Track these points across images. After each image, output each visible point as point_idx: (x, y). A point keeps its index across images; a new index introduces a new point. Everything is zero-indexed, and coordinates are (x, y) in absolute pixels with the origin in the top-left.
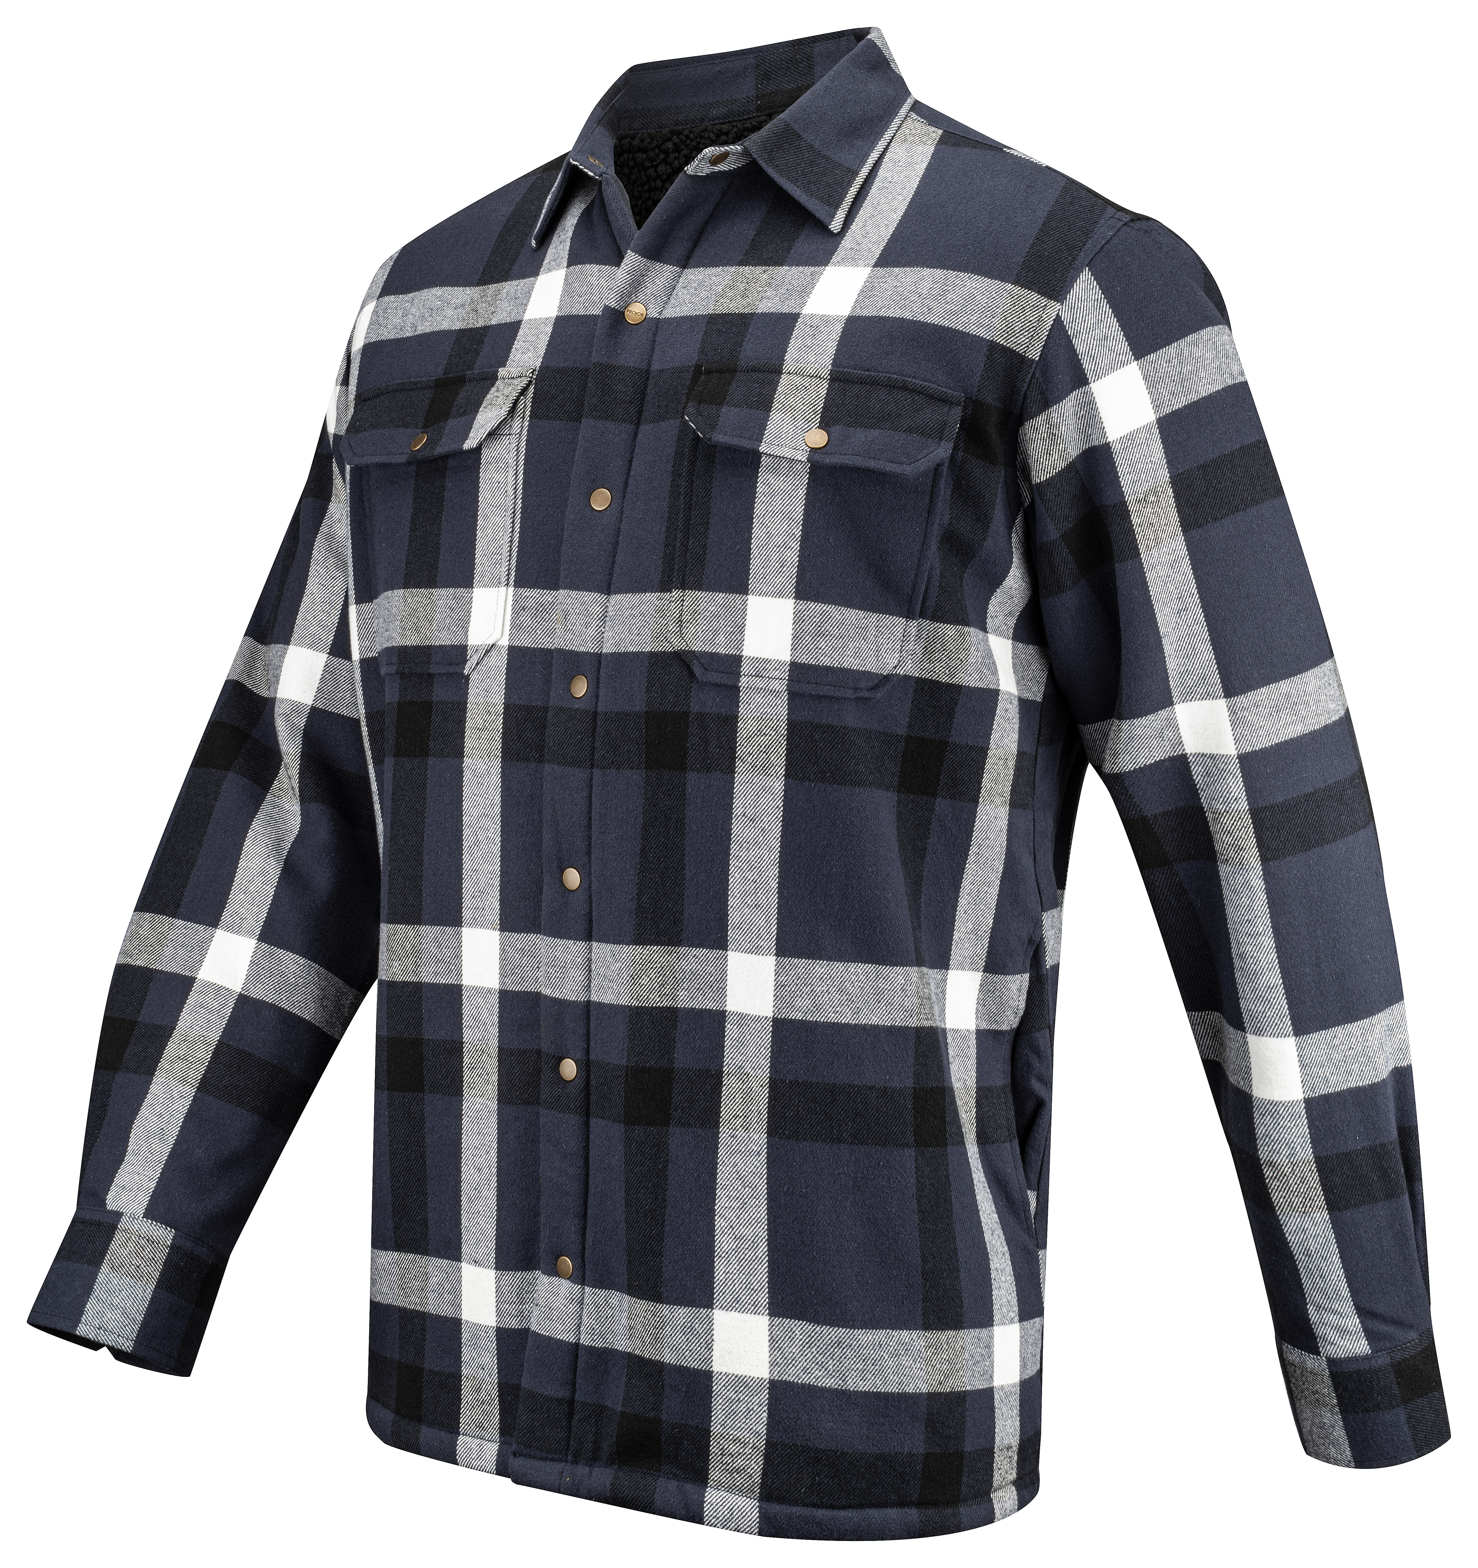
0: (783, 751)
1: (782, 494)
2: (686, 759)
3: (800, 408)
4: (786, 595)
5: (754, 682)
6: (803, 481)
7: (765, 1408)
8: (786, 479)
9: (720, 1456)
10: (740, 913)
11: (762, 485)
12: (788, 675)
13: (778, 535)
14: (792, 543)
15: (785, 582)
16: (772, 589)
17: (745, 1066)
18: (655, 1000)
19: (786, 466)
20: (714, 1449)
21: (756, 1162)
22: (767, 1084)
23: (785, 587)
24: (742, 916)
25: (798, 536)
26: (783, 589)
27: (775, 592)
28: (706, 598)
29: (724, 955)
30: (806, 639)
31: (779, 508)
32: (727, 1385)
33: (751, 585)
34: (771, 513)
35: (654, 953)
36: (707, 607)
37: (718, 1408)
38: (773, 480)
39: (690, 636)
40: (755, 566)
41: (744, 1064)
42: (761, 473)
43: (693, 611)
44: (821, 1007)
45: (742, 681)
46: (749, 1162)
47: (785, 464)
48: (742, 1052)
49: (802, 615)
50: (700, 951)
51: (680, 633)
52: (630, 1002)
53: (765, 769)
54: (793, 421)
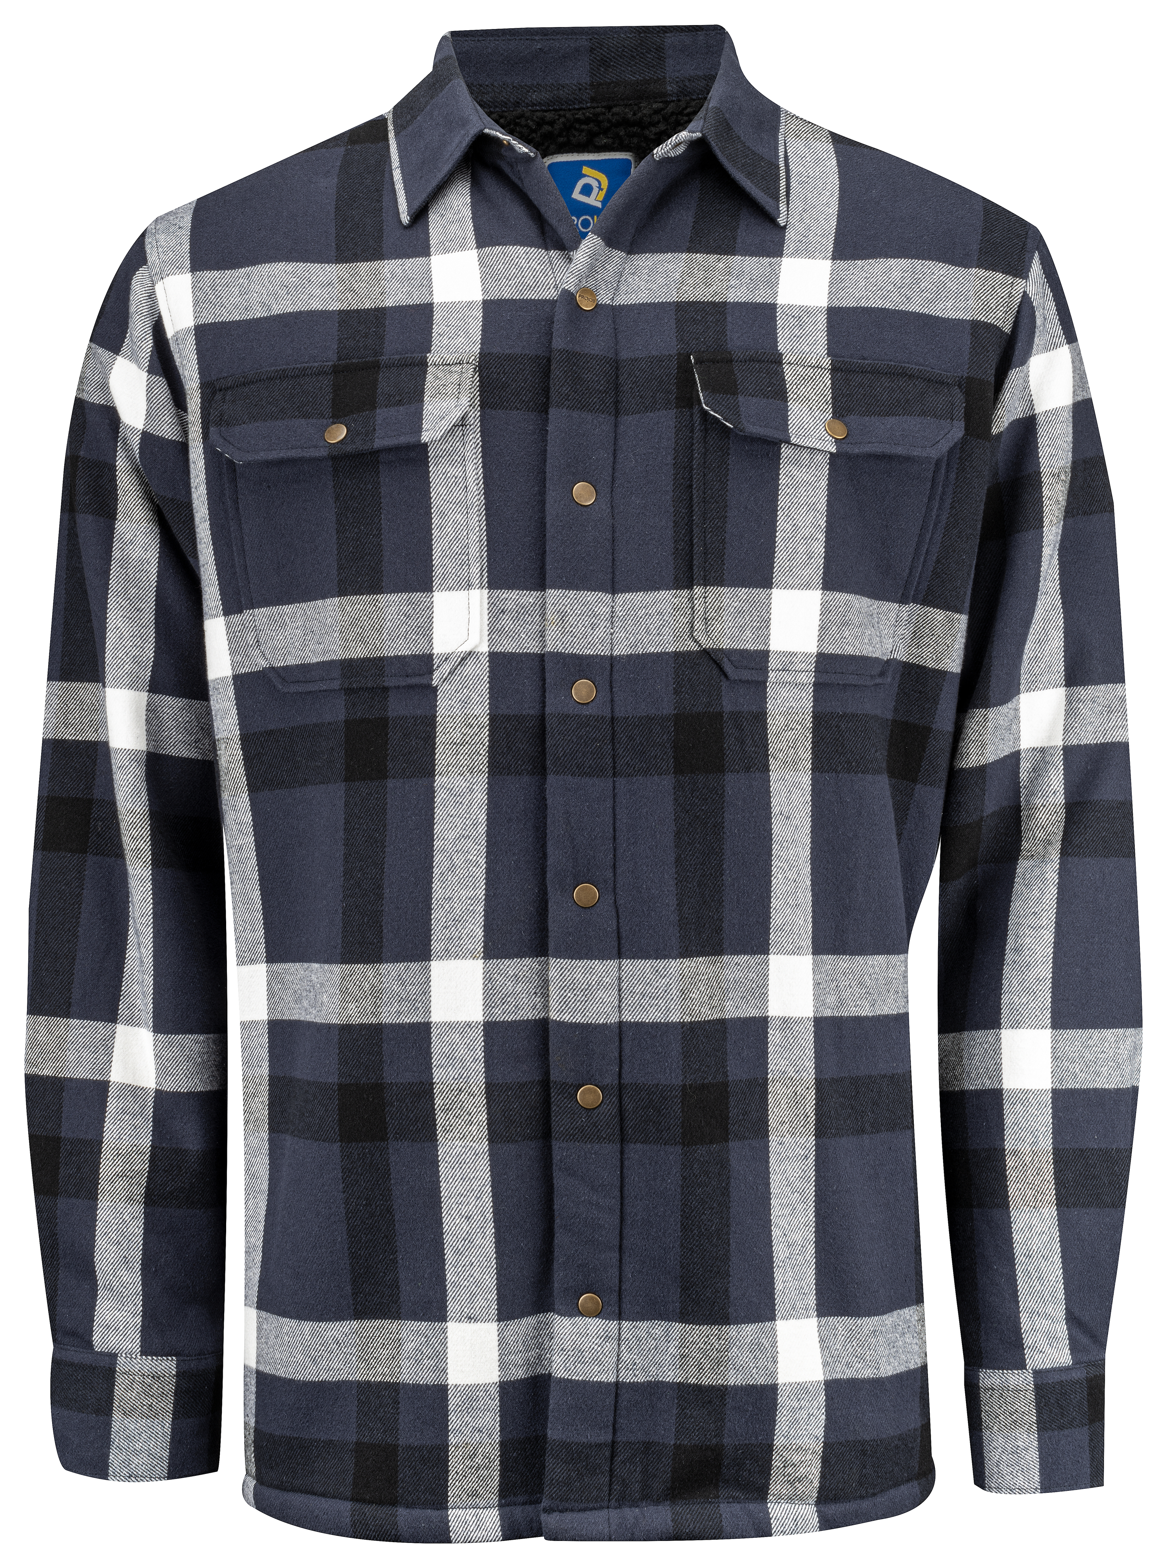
0: (809, 745)
1: (805, 486)
2: (724, 760)
3: (813, 399)
4: (813, 587)
5: (782, 676)
6: (824, 472)
7: (824, 1410)
8: (808, 470)
9: (783, 1469)
10: (783, 914)
11: (784, 477)
12: (815, 667)
13: (805, 527)
14: (818, 534)
15: (812, 574)
16: (799, 582)
17: (789, 1071)
18: (707, 1014)
19: (807, 458)
20: (776, 1462)
21: (804, 1166)
22: (813, 1085)
23: (813, 578)
24: (784, 917)
25: (823, 527)
26: (811, 581)
27: (802, 585)
28: (729, 594)
29: (765, 959)
30: (833, 629)
31: (804, 500)
32: (790, 1395)
33: (775, 579)
34: (797, 505)
35: (699, 965)
36: (730, 603)
37: (783, 1420)
38: (796, 472)
39: (716, 633)
40: (780, 559)
41: (787, 1068)
42: (782, 465)
43: (718, 608)
44: (844, 1002)
45: (771, 677)
46: (796, 1167)
47: (805, 455)
48: (785, 1057)
49: (829, 606)
50: (741, 958)
51: (706, 631)
52: (682, 1018)
53: (794, 764)
54: (810, 412)
